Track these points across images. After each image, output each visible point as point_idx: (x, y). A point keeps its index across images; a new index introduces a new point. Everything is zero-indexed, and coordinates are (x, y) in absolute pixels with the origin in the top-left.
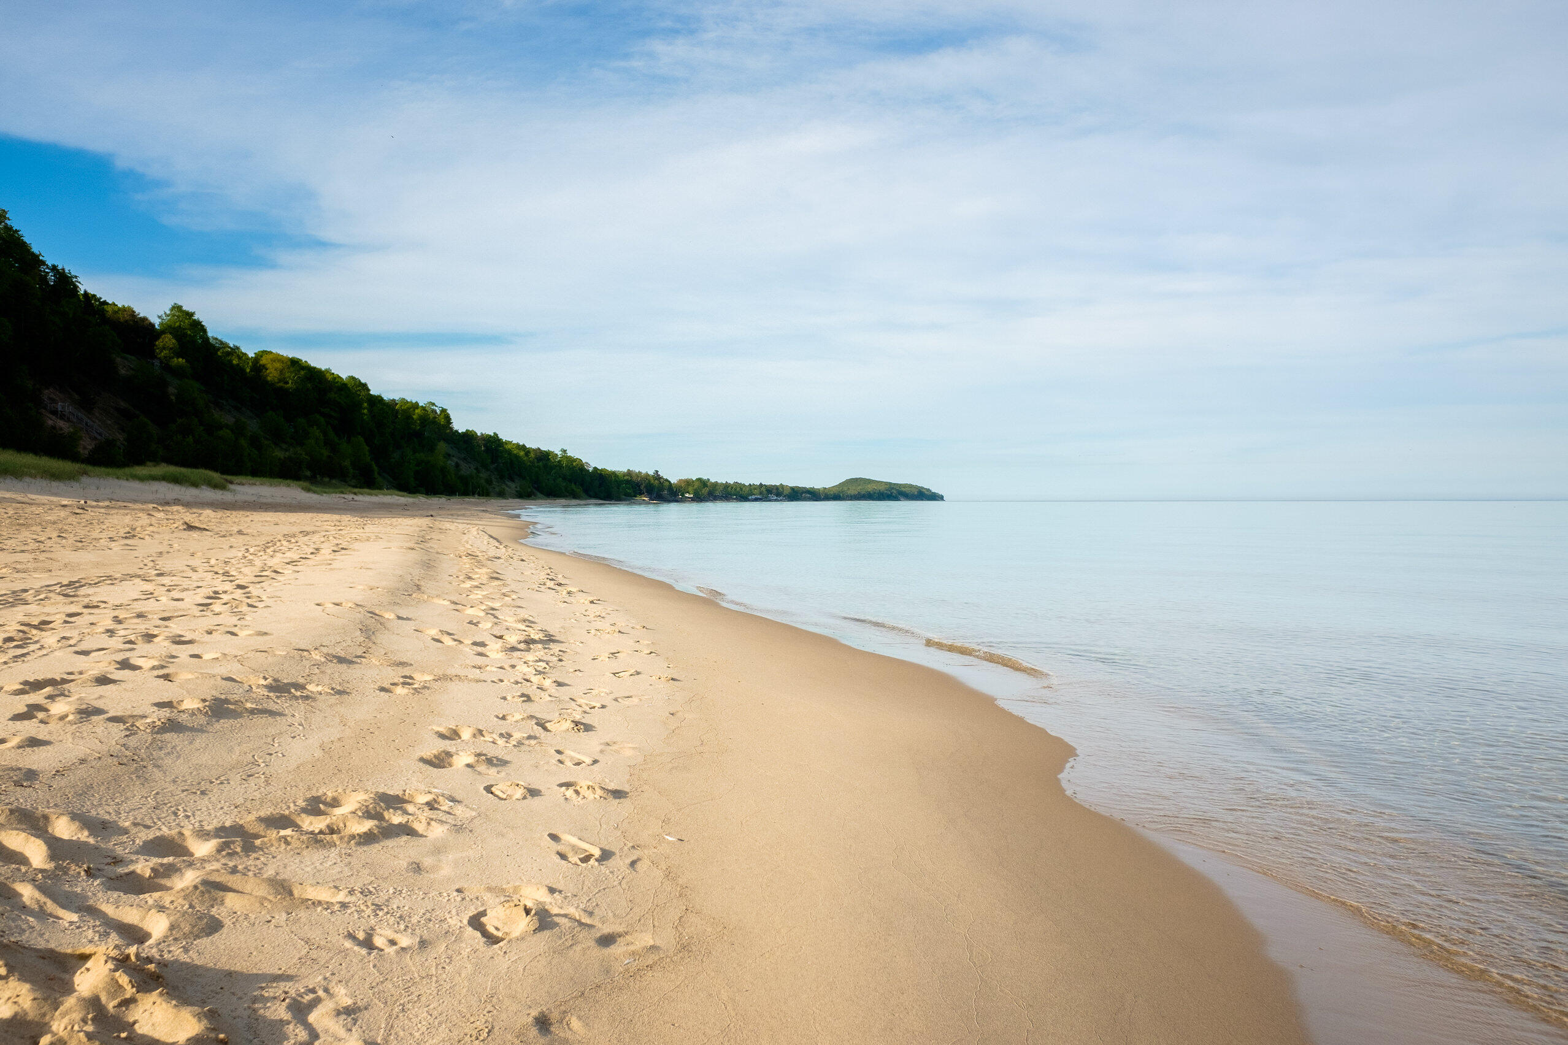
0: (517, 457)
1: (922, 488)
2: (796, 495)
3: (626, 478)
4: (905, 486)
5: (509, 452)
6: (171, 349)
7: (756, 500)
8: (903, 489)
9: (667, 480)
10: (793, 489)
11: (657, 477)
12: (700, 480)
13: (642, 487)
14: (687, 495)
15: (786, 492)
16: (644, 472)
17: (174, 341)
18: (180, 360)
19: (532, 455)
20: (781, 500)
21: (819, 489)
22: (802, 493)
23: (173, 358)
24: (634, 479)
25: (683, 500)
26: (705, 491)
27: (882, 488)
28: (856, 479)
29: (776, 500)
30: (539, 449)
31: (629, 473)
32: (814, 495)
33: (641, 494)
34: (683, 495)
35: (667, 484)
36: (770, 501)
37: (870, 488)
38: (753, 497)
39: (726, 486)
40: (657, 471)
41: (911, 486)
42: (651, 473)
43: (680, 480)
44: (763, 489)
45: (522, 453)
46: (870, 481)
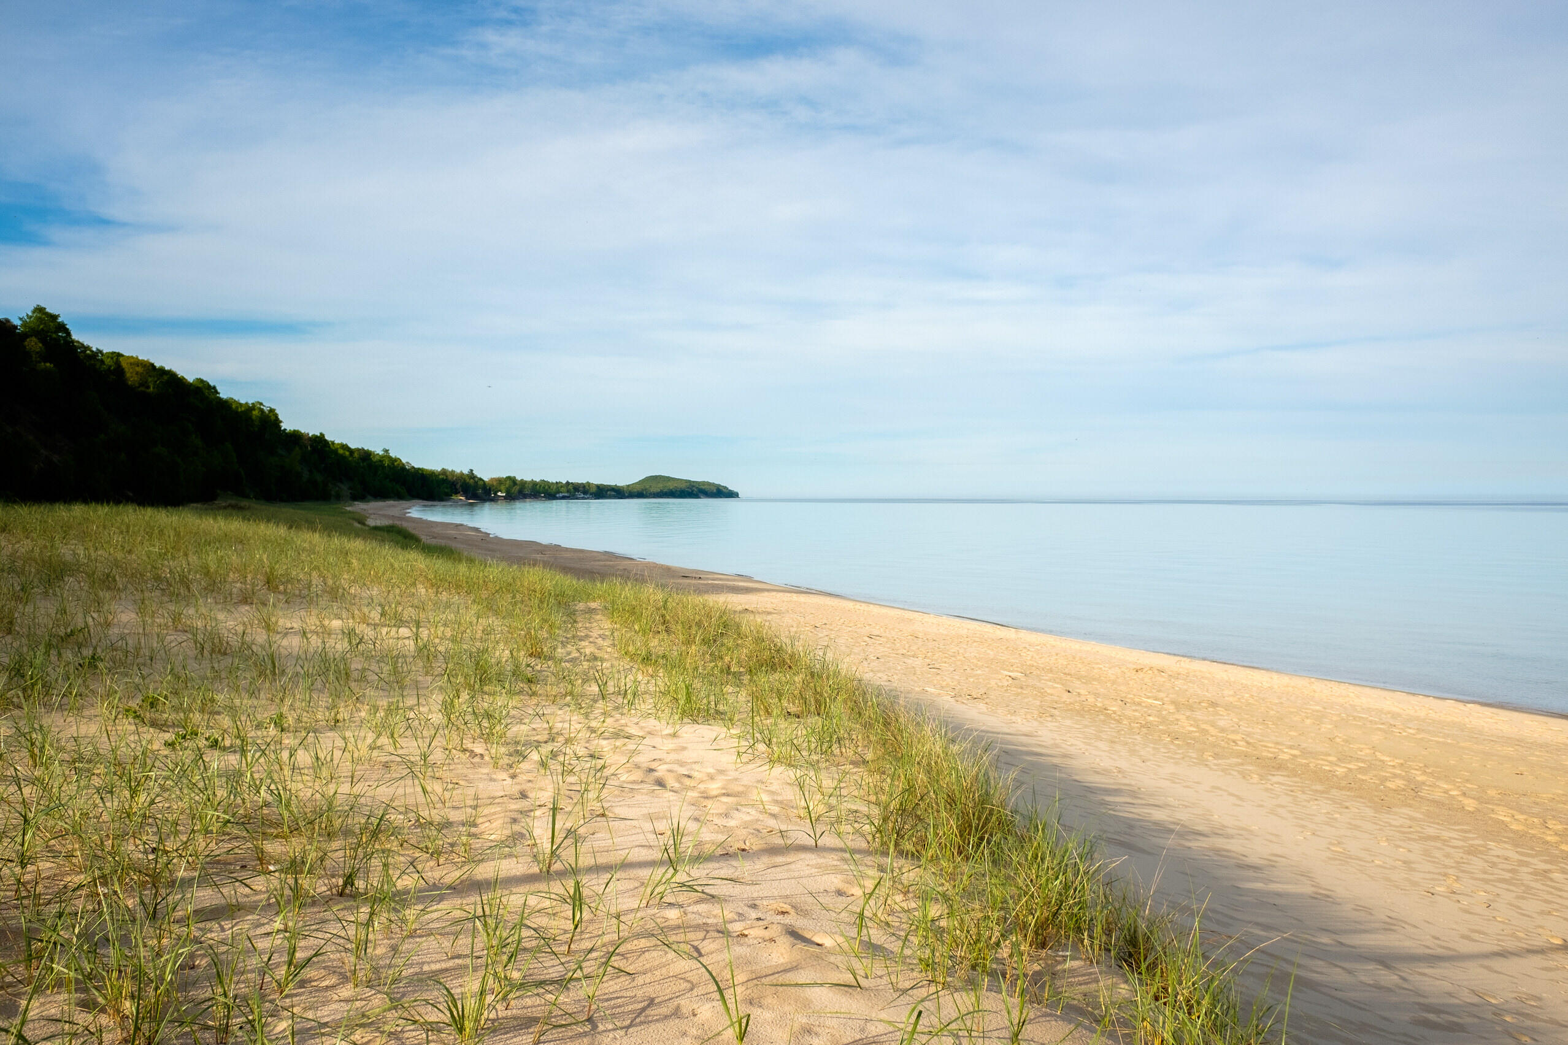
0: (343, 457)
1: (720, 485)
2: (602, 492)
3: (441, 477)
4: (704, 483)
5: (335, 452)
6: (37, 353)
7: (563, 498)
8: (703, 487)
9: (481, 479)
10: (598, 487)
11: (471, 475)
12: (509, 478)
13: (458, 486)
14: (499, 494)
15: (594, 490)
16: (458, 471)
17: (41, 345)
18: (48, 364)
19: (356, 455)
20: (588, 498)
21: (622, 487)
22: (608, 490)
23: (40, 362)
24: (450, 478)
25: (494, 500)
26: (516, 489)
27: (683, 486)
28: (656, 477)
29: (583, 498)
30: (363, 449)
31: (444, 471)
32: (618, 493)
33: (456, 493)
34: (495, 494)
35: (481, 483)
36: (577, 499)
37: (671, 486)
38: (561, 495)
39: (534, 484)
40: (472, 470)
41: (709, 484)
42: (466, 471)
43: (492, 479)
44: (570, 487)
45: (347, 453)
46: (669, 479)
